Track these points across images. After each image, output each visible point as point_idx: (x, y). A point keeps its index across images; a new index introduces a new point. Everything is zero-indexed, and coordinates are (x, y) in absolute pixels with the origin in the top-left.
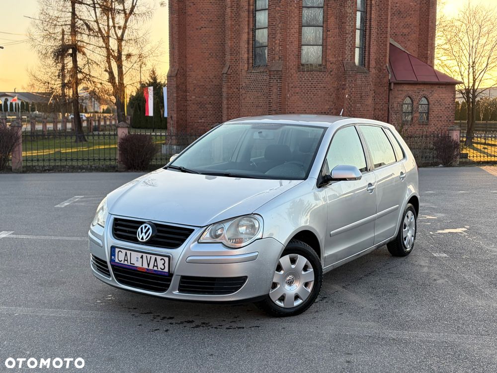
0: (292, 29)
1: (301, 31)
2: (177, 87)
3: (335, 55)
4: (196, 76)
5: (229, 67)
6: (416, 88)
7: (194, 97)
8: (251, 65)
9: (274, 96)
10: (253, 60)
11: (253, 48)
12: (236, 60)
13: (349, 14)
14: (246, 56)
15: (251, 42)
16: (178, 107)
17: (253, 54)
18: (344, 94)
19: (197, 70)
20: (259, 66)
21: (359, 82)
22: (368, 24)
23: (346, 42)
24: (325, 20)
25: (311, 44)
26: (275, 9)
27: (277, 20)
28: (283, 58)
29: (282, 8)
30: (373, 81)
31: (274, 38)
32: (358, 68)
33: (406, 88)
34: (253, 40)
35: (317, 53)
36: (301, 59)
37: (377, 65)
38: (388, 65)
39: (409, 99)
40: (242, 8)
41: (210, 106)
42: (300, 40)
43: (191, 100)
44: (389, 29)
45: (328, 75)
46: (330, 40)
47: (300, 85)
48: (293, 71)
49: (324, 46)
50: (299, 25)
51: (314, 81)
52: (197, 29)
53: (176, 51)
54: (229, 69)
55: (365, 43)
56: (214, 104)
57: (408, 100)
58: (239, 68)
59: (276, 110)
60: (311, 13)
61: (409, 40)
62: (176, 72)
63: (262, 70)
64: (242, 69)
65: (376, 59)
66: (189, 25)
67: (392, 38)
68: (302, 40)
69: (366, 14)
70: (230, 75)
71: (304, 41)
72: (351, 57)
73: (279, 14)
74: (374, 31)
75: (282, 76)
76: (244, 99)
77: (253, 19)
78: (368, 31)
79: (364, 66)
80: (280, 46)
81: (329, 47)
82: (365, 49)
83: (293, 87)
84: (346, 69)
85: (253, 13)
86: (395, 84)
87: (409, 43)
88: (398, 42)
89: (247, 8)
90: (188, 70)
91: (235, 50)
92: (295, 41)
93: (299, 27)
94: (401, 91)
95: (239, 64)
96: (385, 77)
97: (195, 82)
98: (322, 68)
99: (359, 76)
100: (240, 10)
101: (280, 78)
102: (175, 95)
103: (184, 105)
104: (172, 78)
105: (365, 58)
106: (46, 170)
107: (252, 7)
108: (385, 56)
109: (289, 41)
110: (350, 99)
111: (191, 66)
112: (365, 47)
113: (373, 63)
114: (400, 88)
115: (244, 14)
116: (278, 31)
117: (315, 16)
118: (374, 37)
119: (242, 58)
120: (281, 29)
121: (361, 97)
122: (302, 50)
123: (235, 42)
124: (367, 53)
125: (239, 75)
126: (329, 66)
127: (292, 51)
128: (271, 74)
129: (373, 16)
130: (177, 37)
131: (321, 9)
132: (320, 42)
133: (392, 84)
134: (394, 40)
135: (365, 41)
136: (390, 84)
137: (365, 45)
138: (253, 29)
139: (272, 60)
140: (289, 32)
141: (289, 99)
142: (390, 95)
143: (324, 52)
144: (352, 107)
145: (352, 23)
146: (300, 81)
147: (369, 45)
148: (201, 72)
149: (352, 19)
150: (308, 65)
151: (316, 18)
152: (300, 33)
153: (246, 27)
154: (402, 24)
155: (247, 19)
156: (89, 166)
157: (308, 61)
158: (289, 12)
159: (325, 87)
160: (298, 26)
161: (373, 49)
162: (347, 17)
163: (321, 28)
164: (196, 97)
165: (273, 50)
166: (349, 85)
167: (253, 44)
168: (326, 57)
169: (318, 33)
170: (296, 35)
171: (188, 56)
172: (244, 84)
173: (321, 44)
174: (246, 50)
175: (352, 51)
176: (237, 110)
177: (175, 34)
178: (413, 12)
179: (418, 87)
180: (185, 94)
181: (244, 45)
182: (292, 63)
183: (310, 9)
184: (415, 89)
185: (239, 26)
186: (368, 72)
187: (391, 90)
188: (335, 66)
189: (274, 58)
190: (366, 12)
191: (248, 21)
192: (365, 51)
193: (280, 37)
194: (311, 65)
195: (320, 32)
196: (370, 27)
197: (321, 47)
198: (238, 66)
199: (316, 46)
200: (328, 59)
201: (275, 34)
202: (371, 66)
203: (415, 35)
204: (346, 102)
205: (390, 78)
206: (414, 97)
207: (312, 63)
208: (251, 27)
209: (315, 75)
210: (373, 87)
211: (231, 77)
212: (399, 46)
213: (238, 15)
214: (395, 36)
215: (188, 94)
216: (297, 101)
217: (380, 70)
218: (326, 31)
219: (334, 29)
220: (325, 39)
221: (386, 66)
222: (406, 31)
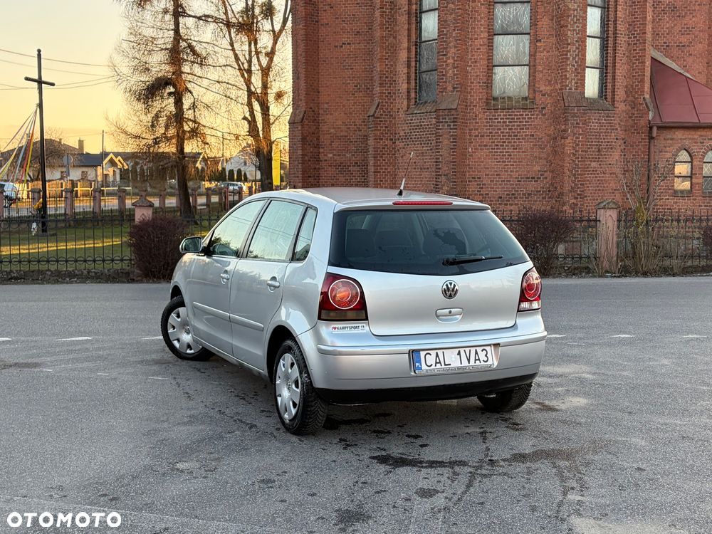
0: (477, 39)
1: (493, 43)
2: (304, 139)
3: (550, 81)
4: (334, 121)
5: (378, 106)
6: (696, 135)
7: (331, 155)
8: (413, 100)
9: (444, 152)
10: (416, 92)
11: (416, 73)
12: (389, 93)
13: (572, 12)
14: (405, 86)
15: (413, 64)
16: (304, 171)
17: (416, 83)
18: (563, 146)
19: (335, 112)
20: (426, 102)
21: (594, 126)
22: (611, 29)
23: (568, 59)
24: (534, 23)
25: (510, 63)
26: (446, 7)
27: (449, 25)
28: (461, 88)
29: (459, 5)
30: (622, 123)
31: (444, 55)
32: (591, 102)
33: (679, 134)
34: (416, 61)
35: (521, 79)
36: (491, 90)
37: (628, 96)
38: (647, 96)
39: (685, 153)
40: (400, 9)
41: (356, 168)
42: (490, 57)
43: (326, 160)
44: (649, 36)
45: (537, 115)
46: (541, 56)
47: (491, 133)
48: (478, 110)
49: (532, 66)
50: (489, 32)
51: (514, 125)
52: (337, 47)
53: (302, 83)
54: (377, 108)
55: (607, 60)
56: (362, 166)
57: (684, 156)
58: (394, 106)
59: (447, 175)
60: (510, 12)
61: (691, 55)
62: (301, 116)
63: (429, 109)
64: (399, 109)
65: (626, 87)
66: (323, 41)
67: (662, 52)
68: (495, 57)
69: (608, 11)
70: (378, 118)
71: (497, 59)
72: (576, 83)
73: (453, 16)
74: (622, 39)
75: (456, 118)
76: (402, 157)
77: (416, 26)
78: (611, 40)
79: (606, 98)
80: (454, 68)
81: (540, 68)
82: (607, 70)
83: (478, 136)
84: (566, 105)
85: (416, 16)
86: (659, 128)
87: (690, 60)
88: (671, 58)
89: (406, 8)
90: (321, 112)
91: (387, 77)
92: (481, 59)
93: (489, 36)
94: (672, 139)
95: (394, 100)
96: (642, 117)
97: (332, 131)
98: (527, 103)
99: (594, 116)
100: (395, 12)
101: (454, 122)
102: (300, 152)
103: (315, 168)
104: (295, 125)
105: (606, 86)
106: (12, 278)
107: (414, 7)
108: (642, 81)
109: (471, 59)
110: (574, 155)
111: (326, 106)
112: (607, 66)
113: (621, 94)
114: (669, 134)
115: (403, 19)
116: (452, 44)
117: (516, 17)
118: (622, 48)
119: (399, 90)
120: (456, 41)
121: (599, 151)
122: (495, 73)
123: (387, 65)
124: (610, 77)
125: (395, 118)
126: (540, 99)
127: (477, 76)
128: (440, 116)
129: (619, 14)
130: (303, 60)
131: (526, 4)
132: (526, 60)
133: (655, 129)
134: (665, 55)
135: (607, 57)
136: (651, 128)
137: (607, 63)
138: (416, 42)
139: (442, 92)
140: (471, 45)
141: (472, 156)
142: (652, 147)
143: (532, 76)
144: (579, 168)
145: (578, 27)
146: (490, 126)
147: (614, 63)
148: (343, 114)
149: (577, 20)
150: (504, 98)
151: (517, 20)
152: (490, 45)
153: (406, 40)
154: (678, 29)
155: (406, 27)
156: (85, 272)
157: (504, 92)
158: (472, 11)
159: (533, 135)
160: (486, 35)
161: (621, 70)
162: (568, 16)
163: (527, 37)
164: (334, 155)
165: (443, 75)
166: (572, 132)
167: (416, 67)
168: (534, 85)
169: (521, 44)
170: (484, 49)
171: (321, 89)
172: (402, 133)
173: (527, 63)
174: (405, 77)
175: (579, 73)
176: (391, 175)
177: (301, 55)
178: (697, 8)
179: (700, 132)
180: (316, 150)
181: (402, 70)
182: (477, 96)
183: (508, 5)
184: (696, 137)
185: (395, 38)
186: (611, 108)
187: (653, 138)
188: (549, 100)
189: (446, 88)
190: (608, 8)
191: (409, 30)
192: (606, 73)
193: (455, 54)
194: (510, 98)
195: (524, 44)
196: (615, 33)
197: (526, 68)
198: (392, 103)
199: (519, 67)
200: (539, 88)
201: (446, 48)
202: (617, 98)
203: (701, 46)
204: (567, 159)
205: (650, 118)
206: (695, 149)
207: (511, 95)
208: (413, 38)
209: (517, 115)
210: (621, 133)
211: (380, 121)
212: (673, 65)
213: (392, 20)
214: (666, 48)
215: (321, 150)
216: (485, 159)
217: (634, 105)
218: (535, 41)
219: (547, 38)
220: (533, 55)
221: (644, 98)
222: (684, 39)
